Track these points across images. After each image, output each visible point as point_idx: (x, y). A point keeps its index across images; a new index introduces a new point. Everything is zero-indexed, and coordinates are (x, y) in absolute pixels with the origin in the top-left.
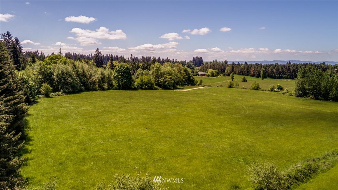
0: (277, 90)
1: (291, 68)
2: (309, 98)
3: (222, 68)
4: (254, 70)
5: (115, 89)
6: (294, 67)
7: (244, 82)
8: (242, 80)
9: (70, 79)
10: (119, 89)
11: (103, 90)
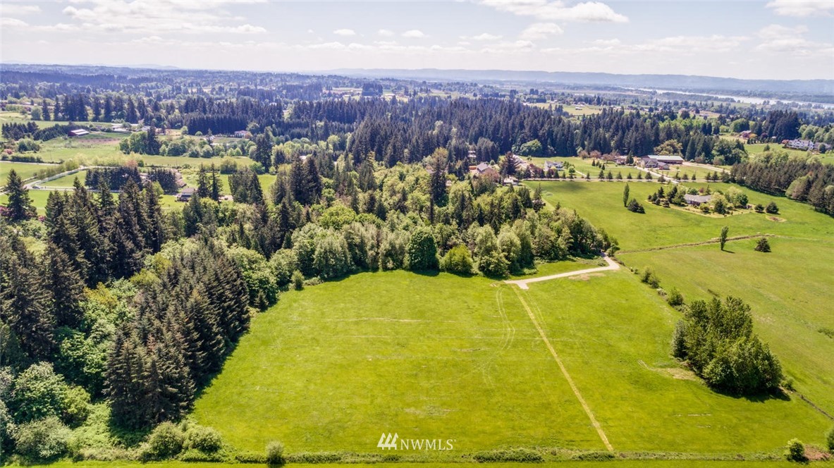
2: (683, 363)
8: (756, 246)
10: (410, 270)
11: (386, 269)
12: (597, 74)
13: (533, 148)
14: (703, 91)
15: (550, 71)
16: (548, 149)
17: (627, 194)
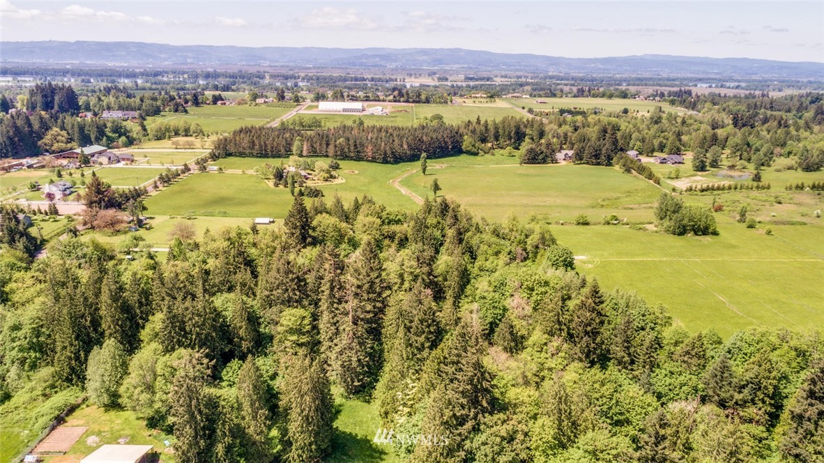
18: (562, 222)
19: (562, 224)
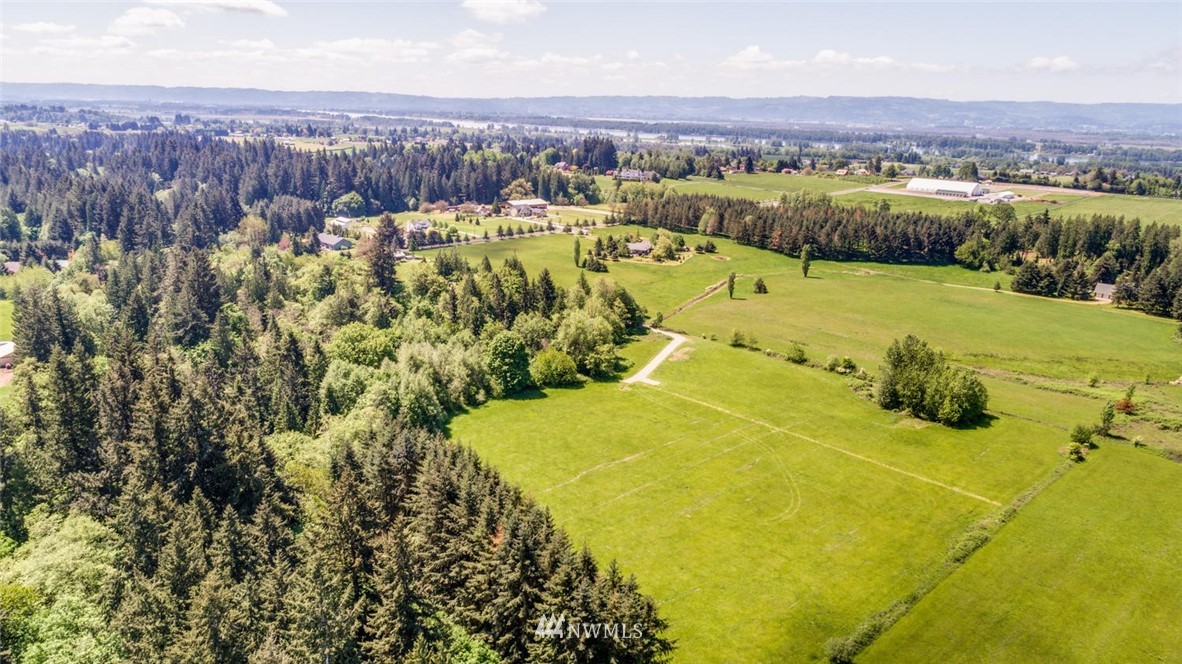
0: (843, 370)
1: (878, 230)
2: (903, 413)
3: (690, 215)
4: (781, 235)
5: (498, 398)
6: (886, 227)
7: (760, 292)
8: (754, 288)
9: (432, 408)
10: (505, 397)
11: (475, 404)
12: (245, 90)
13: (352, 205)
14: (411, 113)
15: (167, 85)
16: (371, 203)
17: (578, 251)
18: (768, 350)
19: (769, 354)
